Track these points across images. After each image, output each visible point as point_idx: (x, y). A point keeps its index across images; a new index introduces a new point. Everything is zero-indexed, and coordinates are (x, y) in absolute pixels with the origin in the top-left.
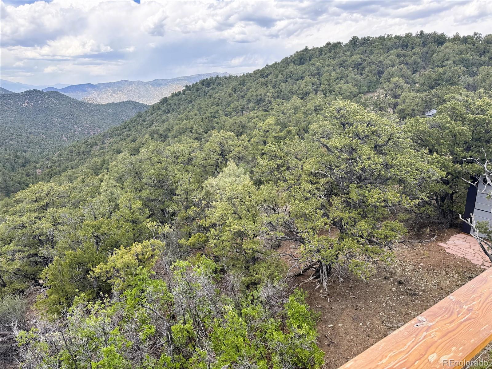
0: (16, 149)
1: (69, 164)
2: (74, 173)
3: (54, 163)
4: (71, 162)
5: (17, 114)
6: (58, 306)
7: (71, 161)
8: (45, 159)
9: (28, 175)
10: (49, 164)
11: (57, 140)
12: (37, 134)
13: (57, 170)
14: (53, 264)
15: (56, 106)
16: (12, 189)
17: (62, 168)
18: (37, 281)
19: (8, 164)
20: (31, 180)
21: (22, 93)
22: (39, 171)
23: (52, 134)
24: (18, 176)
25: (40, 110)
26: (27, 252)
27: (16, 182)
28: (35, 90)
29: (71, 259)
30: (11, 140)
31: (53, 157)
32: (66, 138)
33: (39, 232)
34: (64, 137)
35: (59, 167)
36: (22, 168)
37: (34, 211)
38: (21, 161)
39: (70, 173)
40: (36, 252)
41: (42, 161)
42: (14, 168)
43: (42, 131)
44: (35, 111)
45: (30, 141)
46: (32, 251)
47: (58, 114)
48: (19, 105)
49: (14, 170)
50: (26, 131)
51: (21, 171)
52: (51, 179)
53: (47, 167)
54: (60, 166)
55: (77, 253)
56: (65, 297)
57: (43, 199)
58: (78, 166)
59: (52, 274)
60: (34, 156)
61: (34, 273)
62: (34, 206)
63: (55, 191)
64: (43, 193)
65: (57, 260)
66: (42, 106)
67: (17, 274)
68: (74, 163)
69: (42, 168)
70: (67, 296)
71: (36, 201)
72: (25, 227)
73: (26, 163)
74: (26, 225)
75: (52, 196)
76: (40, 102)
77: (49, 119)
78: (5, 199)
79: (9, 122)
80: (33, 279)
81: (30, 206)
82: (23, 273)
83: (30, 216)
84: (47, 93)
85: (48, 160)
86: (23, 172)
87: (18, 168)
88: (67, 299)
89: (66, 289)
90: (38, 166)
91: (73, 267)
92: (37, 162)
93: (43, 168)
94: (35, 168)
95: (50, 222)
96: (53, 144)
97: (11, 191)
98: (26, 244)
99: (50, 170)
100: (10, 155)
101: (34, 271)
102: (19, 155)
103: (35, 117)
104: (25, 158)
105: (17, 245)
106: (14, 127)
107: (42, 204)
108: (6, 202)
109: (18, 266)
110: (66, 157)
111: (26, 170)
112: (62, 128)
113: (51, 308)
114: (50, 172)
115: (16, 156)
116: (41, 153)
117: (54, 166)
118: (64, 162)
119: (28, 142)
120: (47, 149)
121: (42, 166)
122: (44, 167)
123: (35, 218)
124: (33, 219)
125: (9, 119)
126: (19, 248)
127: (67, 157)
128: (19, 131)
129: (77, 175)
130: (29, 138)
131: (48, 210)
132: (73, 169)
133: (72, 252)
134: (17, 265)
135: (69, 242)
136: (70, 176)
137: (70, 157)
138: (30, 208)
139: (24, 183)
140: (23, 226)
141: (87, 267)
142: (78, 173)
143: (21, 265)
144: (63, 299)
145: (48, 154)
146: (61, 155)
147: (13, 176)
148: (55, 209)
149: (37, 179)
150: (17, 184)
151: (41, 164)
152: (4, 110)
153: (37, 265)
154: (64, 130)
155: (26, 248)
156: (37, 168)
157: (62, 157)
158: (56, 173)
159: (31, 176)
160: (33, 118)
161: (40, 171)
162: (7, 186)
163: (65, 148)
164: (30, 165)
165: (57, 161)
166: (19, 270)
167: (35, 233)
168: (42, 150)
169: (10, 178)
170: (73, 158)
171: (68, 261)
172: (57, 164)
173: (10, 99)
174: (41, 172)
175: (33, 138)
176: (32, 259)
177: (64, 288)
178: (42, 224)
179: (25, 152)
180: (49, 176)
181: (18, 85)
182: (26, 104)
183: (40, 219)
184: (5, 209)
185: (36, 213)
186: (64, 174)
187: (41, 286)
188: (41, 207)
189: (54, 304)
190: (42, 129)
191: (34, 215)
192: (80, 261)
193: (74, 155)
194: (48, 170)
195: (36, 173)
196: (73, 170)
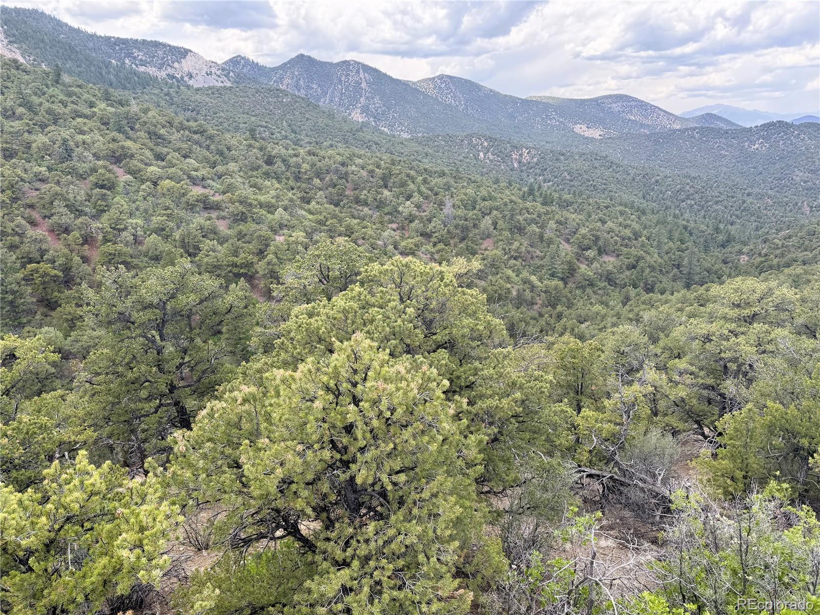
0: (719, 218)
1: (801, 255)
2: (806, 272)
3: (774, 248)
4: (806, 253)
5: (738, 162)
6: (729, 481)
7: (806, 250)
8: (759, 241)
9: (725, 262)
10: (765, 250)
11: (791, 211)
12: (760, 197)
13: (775, 261)
14: (741, 414)
15: (808, 149)
16: (696, 278)
17: (785, 259)
18: (701, 428)
19: (702, 240)
20: (727, 271)
21: (757, 127)
22: (744, 259)
23: (786, 199)
24: (710, 260)
25: (777, 156)
26: (703, 379)
27: (705, 270)
28: (779, 122)
29: (775, 417)
30: (717, 203)
31: (775, 238)
32: (808, 209)
33: (730, 355)
34: (806, 206)
35: (780, 257)
36: (719, 250)
37: (732, 320)
38: (721, 238)
39: (799, 270)
40: (714, 384)
41: (754, 243)
42: (708, 247)
43: (770, 192)
44: (768, 157)
45: (745, 208)
46: (710, 381)
47: (807, 165)
48: (746, 147)
49: (706, 250)
50: (743, 191)
51: (717, 253)
52: (760, 275)
53: (760, 254)
54: (783, 255)
55: (789, 412)
56: (743, 473)
57: (751, 306)
58: (816, 262)
59: (734, 428)
60: (744, 232)
61: (701, 413)
62: (733, 313)
63: (774, 296)
64: (755, 295)
65: (750, 410)
66: (783, 150)
67: (678, 406)
68: (811, 255)
69: (751, 254)
70: (747, 473)
71: (738, 306)
72: (711, 340)
73: (728, 241)
74: (714, 338)
75: (767, 304)
76: (781, 142)
77: (788, 172)
78: (683, 292)
79: (722, 175)
80: (697, 422)
81: (727, 310)
82: (687, 407)
83: (723, 326)
84: (799, 126)
85: (765, 242)
86: (720, 255)
87: (714, 248)
88: (745, 477)
89: (750, 461)
90: (745, 250)
91: (774, 432)
92: (745, 244)
93: (753, 255)
94: (740, 252)
95: (751, 345)
96: (782, 216)
97: (693, 280)
98: (704, 366)
99: (763, 259)
100: (708, 227)
101: (703, 411)
102: (722, 227)
103: (765, 167)
104: (730, 233)
105: (692, 364)
106: (728, 182)
107: (747, 312)
108: (684, 296)
109: (683, 394)
110: (799, 242)
111: (724, 253)
112: (807, 190)
113: (716, 478)
114: (762, 262)
115: (717, 230)
116: (757, 229)
117: (772, 253)
118: (792, 249)
119: (742, 208)
120: (768, 224)
121: (752, 250)
122: (755, 253)
123: (730, 331)
124: (726, 332)
125: (724, 169)
126: (693, 369)
127: (801, 241)
128: (732, 189)
129: (810, 277)
130: (744, 202)
131: (755, 325)
132: (804, 264)
133: (781, 406)
134: (682, 392)
135: (778, 389)
136: (798, 276)
137: (807, 242)
138: (727, 313)
139: (716, 273)
140: (707, 339)
141: (799, 442)
142: (813, 275)
143: (687, 395)
144: (739, 474)
145: (768, 232)
146: (790, 237)
147: (704, 259)
148: (766, 326)
149: (738, 271)
150: (705, 273)
151: (752, 247)
152: (721, 154)
153: (710, 404)
154: (810, 193)
155: (702, 373)
156: (743, 253)
157: (791, 240)
158: (771, 267)
159: (730, 265)
160: (761, 169)
161: (747, 258)
162: (690, 273)
163: (802, 226)
164: (732, 246)
165: (780, 246)
166: (683, 400)
167: (723, 355)
168: (759, 224)
169: (698, 261)
170: (811, 246)
171: (769, 418)
172: (778, 252)
173: (734, 138)
174: (748, 261)
175: (751, 203)
176: (705, 393)
177: (746, 459)
178: (738, 344)
179: (732, 225)
180: (761, 270)
181: (755, 114)
182: (757, 146)
183: (736, 335)
184: (679, 305)
185: (733, 325)
186: (786, 271)
187: (706, 437)
188: (744, 317)
189: (723, 475)
190: (771, 189)
191: (729, 326)
192: (789, 428)
193: (814, 240)
194: (760, 259)
195: (739, 260)
196: (805, 267)
